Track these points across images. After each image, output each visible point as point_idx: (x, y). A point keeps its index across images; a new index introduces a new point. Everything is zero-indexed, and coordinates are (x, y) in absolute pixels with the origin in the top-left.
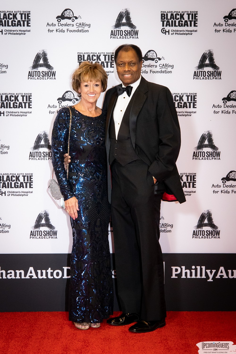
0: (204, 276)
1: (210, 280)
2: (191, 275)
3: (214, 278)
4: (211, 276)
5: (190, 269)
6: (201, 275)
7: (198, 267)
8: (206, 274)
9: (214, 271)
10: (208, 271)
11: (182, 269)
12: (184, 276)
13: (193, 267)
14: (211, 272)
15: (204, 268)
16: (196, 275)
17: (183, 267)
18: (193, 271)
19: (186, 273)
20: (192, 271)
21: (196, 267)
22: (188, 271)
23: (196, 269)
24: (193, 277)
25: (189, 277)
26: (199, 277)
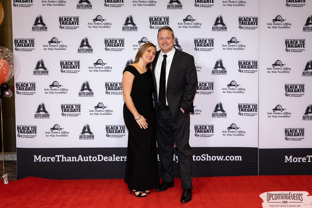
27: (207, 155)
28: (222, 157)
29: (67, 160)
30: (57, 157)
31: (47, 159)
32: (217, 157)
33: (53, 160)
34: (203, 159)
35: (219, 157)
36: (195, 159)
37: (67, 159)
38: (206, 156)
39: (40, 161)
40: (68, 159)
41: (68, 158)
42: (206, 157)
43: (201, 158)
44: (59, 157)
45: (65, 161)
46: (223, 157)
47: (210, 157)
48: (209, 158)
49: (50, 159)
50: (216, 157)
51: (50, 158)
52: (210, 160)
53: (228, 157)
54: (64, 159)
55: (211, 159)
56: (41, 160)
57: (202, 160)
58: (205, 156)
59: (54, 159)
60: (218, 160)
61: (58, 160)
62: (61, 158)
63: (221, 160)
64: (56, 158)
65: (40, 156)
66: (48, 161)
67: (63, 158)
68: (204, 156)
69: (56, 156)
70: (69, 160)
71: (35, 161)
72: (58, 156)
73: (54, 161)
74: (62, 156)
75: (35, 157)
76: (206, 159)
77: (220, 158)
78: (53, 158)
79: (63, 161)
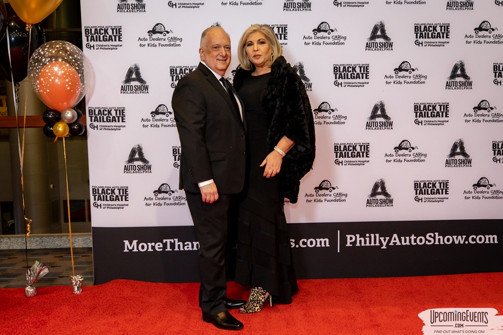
0: (378, 244)
1: (384, 247)
2: (365, 243)
3: (387, 245)
4: (385, 244)
5: (365, 237)
6: (375, 242)
7: (372, 235)
8: (380, 241)
9: (387, 238)
10: (382, 239)
11: (356, 237)
12: (358, 244)
13: (368, 235)
14: (385, 240)
15: (377, 235)
16: (370, 243)
17: (358, 236)
18: (368, 239)
19: (360, 241)
20: (366, 238)
21: (370, 235)
22: (362, 239)
23: (370, 237)
24: (368, 244)
25: (363, 244)
26: (373, 244)
27: (437, 234)
28: (462, 238)
29: (183, 248)
30: (166, 242)
31: (148, 247)
32: (455, 237)
33: (159, 248)
34: (430, 241)
35: (457, 238)
36: (414, 242)
37: (184, 246)
38: (435, 235)
39: (135, 250)
40: (186, 245)
41: (186, 243)
42: (434, 238)
43: (426, 240)
44: (171, 242)
45: (182, 249)
46: (464, 237)
47: (441, 237)
48: (439, 239)
49: (153, 247)
50: (453, 238)
51: (153, 244)
52: (442, 243)
53: (473, 238)
54: (179, 245)
55: (444, 242)
56: (138, 249)
57: (427, 243)
58: (433, 236)
59: (161, 246)
60: (457, 242)
61: (169, 249)
62: (173, 245)
63: (462, 242)
64: (165, 245)
65: (135, 242)
66: (150, 250)
67: (177, 244)
68: (430, 236)
69: (164, 241)
70: (188, 248)
71: (126, 250)
72: (168, 241)
73: (161, 250)
74: (174, 241)
75: (127, 242)
76: (435, 242)
77: (459, 240)
78: (159, 245)
79: (177, 249)
